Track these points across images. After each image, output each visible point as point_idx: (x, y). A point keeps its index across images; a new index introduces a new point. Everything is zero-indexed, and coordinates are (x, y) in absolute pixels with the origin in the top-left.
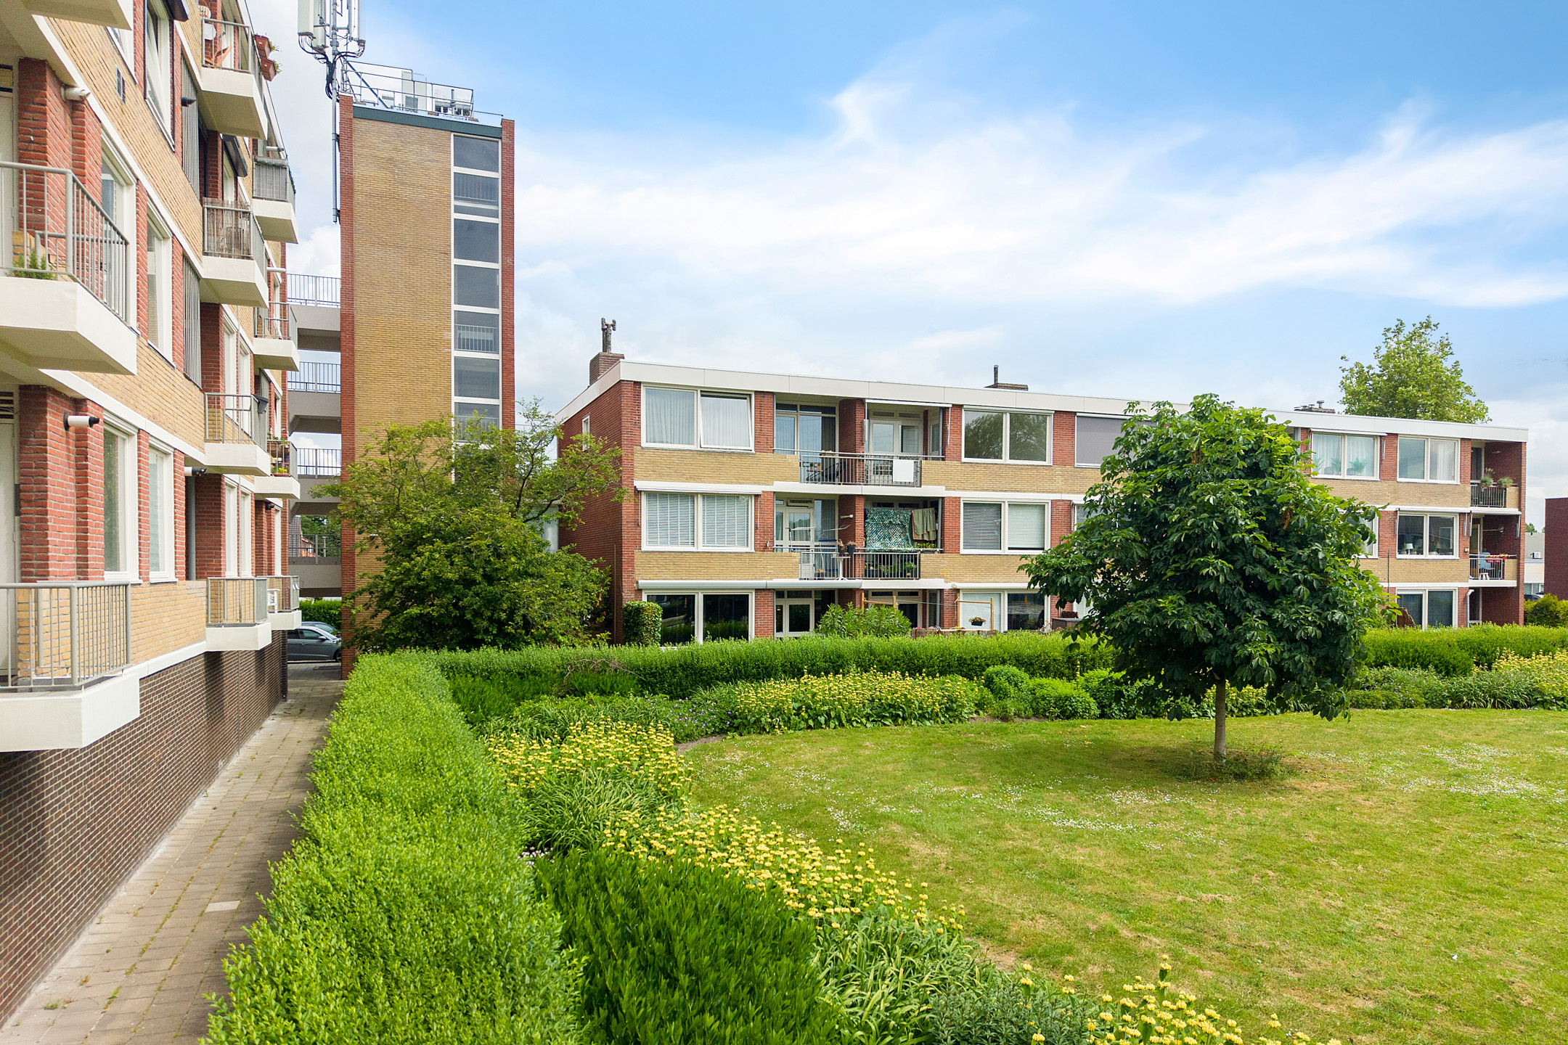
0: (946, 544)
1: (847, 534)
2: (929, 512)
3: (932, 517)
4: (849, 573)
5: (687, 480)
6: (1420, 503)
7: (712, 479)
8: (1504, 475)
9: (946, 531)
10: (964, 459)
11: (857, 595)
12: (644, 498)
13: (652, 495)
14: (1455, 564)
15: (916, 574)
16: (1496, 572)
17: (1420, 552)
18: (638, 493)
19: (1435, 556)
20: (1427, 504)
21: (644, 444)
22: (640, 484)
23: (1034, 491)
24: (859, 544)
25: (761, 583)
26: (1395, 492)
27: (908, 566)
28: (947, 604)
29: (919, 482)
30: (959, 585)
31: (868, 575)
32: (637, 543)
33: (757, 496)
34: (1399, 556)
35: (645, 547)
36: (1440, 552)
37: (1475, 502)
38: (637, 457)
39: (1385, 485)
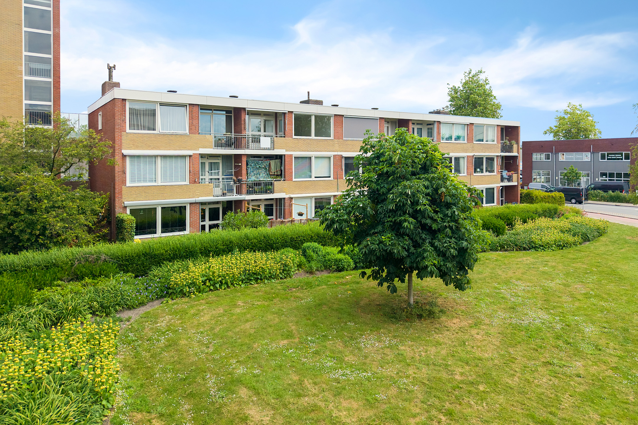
0: (286, 176)
1: (238, 173)
2: (278, 161)
3: (279, 164)
4: (239, 192)
5: (152, 149)
6: (482, 152)
7: (166, 148)
8: (512, 140)
9: (286, 170)
10: (294, 137)
11: (243, 203)
12: (128, 160)
13: (131, 156)
14: (495, 176)
15: (272, 192)
16: (510, 179)
17: (482, 172)
18: (124, 156)
19: (488, 174)
20: (485, 152)
21: (128, 130)
22: (125, 152)
23: (325, 151)
24: (244, 178)
25: (193, 200)
26: (473, 147)
27: (268, 188)
28: (287, 205)
29: (273, 148)
30: (292, 196)
31: (249, 193)
32: (124, 182)
33: (190, 156)
34: (474, 174)
35: (128, 184)
36: (490, 172)
37: (502, 151)
38: (124, 138)
39: (469, 145)
